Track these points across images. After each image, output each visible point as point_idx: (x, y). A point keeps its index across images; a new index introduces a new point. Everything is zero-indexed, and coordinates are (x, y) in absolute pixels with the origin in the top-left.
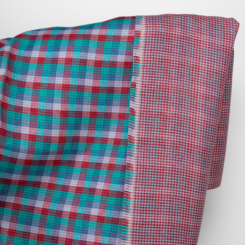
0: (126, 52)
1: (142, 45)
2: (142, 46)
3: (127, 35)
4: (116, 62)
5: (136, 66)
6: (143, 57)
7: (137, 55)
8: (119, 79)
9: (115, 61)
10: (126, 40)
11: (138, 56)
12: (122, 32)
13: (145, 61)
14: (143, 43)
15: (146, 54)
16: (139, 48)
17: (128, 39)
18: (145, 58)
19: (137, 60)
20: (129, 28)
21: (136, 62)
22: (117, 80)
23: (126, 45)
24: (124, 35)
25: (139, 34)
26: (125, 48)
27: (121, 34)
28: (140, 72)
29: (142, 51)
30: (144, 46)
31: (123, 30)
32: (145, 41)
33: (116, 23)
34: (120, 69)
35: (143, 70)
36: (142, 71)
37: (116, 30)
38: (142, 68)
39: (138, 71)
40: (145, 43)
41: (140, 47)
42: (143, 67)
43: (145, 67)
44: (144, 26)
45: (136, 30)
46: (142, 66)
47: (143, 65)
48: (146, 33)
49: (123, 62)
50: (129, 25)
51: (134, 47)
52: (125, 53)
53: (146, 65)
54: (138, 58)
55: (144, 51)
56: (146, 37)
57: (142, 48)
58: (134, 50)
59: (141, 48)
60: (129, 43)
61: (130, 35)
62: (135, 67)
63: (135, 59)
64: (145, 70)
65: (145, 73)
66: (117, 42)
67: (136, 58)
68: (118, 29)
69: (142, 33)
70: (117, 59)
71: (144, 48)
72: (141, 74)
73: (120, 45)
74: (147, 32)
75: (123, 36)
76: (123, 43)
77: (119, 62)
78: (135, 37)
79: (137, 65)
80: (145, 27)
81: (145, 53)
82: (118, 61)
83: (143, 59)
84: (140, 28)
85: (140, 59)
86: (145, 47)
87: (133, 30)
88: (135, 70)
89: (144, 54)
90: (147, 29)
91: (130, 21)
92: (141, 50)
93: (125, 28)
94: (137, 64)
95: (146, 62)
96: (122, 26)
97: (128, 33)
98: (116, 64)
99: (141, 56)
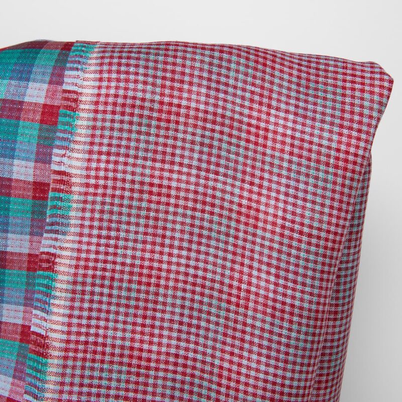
0: (38, 153)
1: (80, 135)
2: (83, 139)
3: (42, 101)
4: (10, 180)
5: (59, 204)
6: (84, 173)
7: (63, 168)
8: (19, 229)
9: (6, 175)
10: (38, 117)
11: (68, 170)
12: (29, 91)
13: (87, 185)
14: (84, 131)
15: (94, 165)
16: (72, 146)
17: (43, 113)
18: (88, 177)
19: (62, 182)
20: (48, 79)
21: (60, 191)
22: (14, 232)
23: (36, 133)
24: (34, 100)
25: (76, 101)
26: (35, 141)
27: (24, 95)
28: (73, 222)
29: (80, 156)
30: (88, 140)
31: (31, 84)
32: (91, 123)
33: (13, 61)
34: (20, 200)
35: (80, 214)
36: (76, 218)
37: (13, 82)
38: (77, 210)
39: (63, 217)
40: (90, 132)
41: (75, 142)
42: (81, 206)
43: (89, 206)
44: (92, 76)
45: (65, 87)
46: (78, 202)
47: (82, 198)
48: (95, 99)
49: (29, 183)
50: (50, 71)
51: (58, 143)
52: (33, 156)
53: (90, 198)
54: (65, 178)
55: (87, 156)
56: (96, 111)
57: (80, 147)
58: (55, 151)
59: (77, 147)
60: (45, 126)
61: (48, 103)
62: (55, 207)
63: (56, 181)
64: (88, 215)
65: (87, 223)
66: (13, 121)
67: (58, 177)
68: (20, 79)
69: (83, 98)
70: (11, 172)
71: (87, 147)
72: (76, 226)
73: (20, 131)
74: (99, 95)
75: (30, 104)
76: (28, 123)
77: (17, 181)
78: (62, 111)
79: (61, 199)
80: (95, 80)
81: (89, 160)
82: (15, 176)
83: (84, 181)
84: (79, 82)
85: (74, 180)
86: (92, 144)
87: (59, 88)
88: (52, 216)
89: (85, 164)
90: (100, 87)
91: (55, 57)
92: (78, 151)
93: (39, 77)
94: (61, 195)
95: (91, 190)
96: (30, 72)
97: (44, 94)
98: (10, 187)
99: (79, 172)
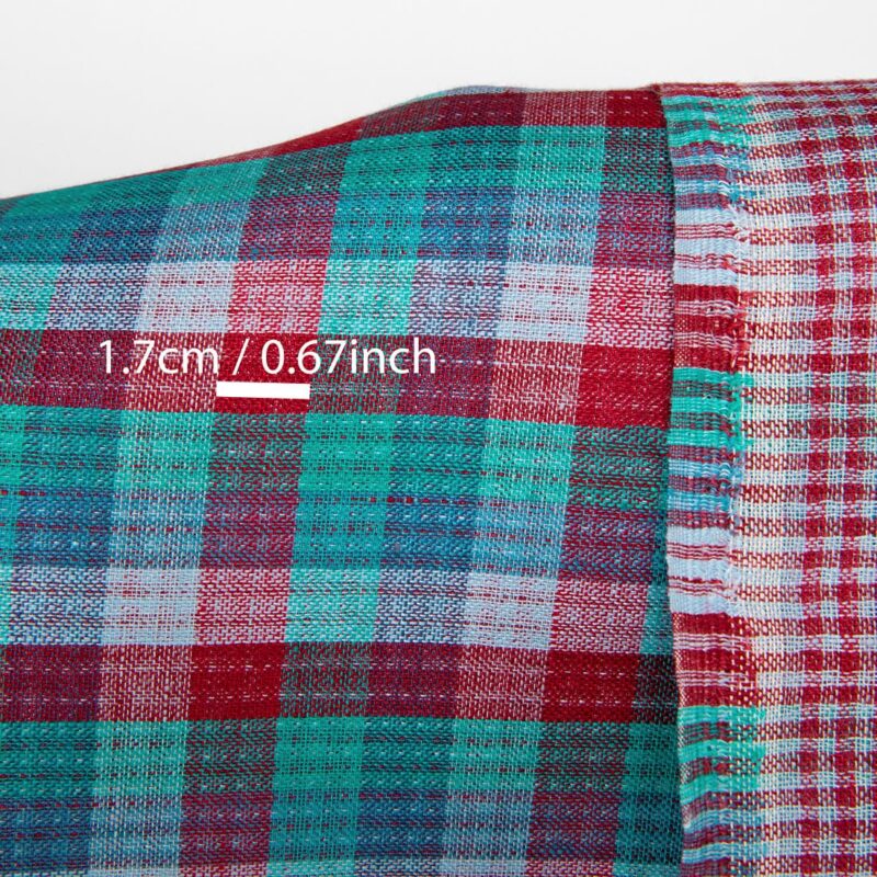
0: (572, 541)
1: (767, 462)
2: (779, 478)
3: (576, 334)
4: (452, 651)
5: (720, 749)
6: (796, 611)
7: (712, 603)
8: (483, 837)
9: (435, 635)
10: (567, 400)
11: (738, 609)
12: (510, 299)
13: (813, 660)
14: (778, 447)
15: (830, 576)
16: (740, 508)
17: (588, 384)
18: (813, 626)
19: (719, 659)
20: (587, 242)
21: (716, 696)
22: (463, 853)
23: (562, 462)
24: (538, 333)
25: (730, 326)
26: (560, 496)
27: (491, 314)
28: (771, 815)
29: (775, 544)
30: (801, 477)
31: (514, 270)
32: (804, 412)
33: (419, 181)
34: (493, 727)
35: (795, 781)
36: (783, 797)
37: (437, 266)
38: (783, 763)
39: (737, 801)
40: (804, 446)
41: (751, 492)
42: (794, 745)
43: (826, 745)
44: (784, 221)
45: (684, 275)
46: (783, 730)
47: (795, 713)
48: (811, 313)
49: (532, 658)
50: (591, 211)
51: (677, 501)
52: (553, 555)
53: (828, 711)
54: (729, 643)
55: (800, 544)
56: (822, 363)
57: (772, 510)
58: (676, 535)
59: (760, 510)
60: (597, 434)
61: (607, 340)
62: (705, 766)
63: (696, 659)
64: (826, 779)
65: (827, 813)
66: (459, 423)
67: (703, 642)
68: (463, 251)
69: (763, 315)
70: (455, 621)
71: (800, 509)
72: (784, 829)
73: (491, 457)
74: (826, 297)
75: (525, 349)
76: (523, 427)
77: (481, 652)
78: (683, 372)
79: (722, 731)
80: (798, 237)
81: (811, 560)
82: (470, 637)
83: (799, 643)
84: (741, 251)
85: (761, 645)
86: (816, 492)
87: (649, 278)
88: (704, 803)
89: (796, 577)
90: (824, 266)
91: (599, 154)
92: (767, 527)
93: (549, 239)
94: (724, 712)
95: (829, 678)
96: (501, 221)
97: (580, 305)
98: (450, 679)
99: (773, 611)
